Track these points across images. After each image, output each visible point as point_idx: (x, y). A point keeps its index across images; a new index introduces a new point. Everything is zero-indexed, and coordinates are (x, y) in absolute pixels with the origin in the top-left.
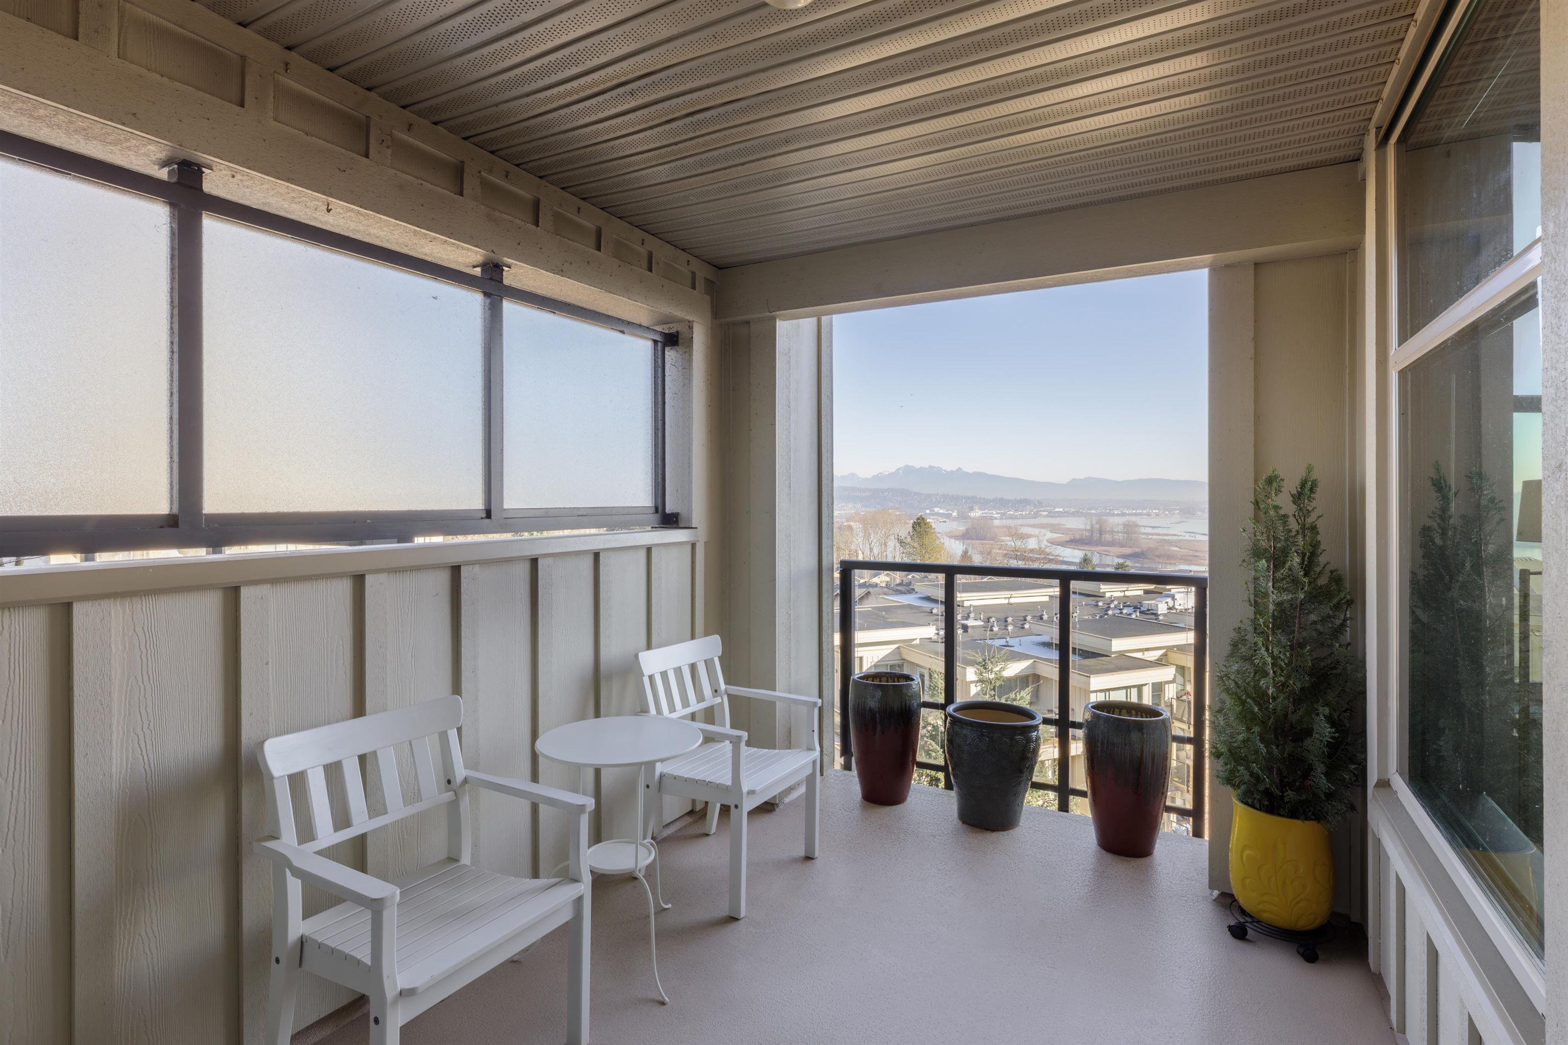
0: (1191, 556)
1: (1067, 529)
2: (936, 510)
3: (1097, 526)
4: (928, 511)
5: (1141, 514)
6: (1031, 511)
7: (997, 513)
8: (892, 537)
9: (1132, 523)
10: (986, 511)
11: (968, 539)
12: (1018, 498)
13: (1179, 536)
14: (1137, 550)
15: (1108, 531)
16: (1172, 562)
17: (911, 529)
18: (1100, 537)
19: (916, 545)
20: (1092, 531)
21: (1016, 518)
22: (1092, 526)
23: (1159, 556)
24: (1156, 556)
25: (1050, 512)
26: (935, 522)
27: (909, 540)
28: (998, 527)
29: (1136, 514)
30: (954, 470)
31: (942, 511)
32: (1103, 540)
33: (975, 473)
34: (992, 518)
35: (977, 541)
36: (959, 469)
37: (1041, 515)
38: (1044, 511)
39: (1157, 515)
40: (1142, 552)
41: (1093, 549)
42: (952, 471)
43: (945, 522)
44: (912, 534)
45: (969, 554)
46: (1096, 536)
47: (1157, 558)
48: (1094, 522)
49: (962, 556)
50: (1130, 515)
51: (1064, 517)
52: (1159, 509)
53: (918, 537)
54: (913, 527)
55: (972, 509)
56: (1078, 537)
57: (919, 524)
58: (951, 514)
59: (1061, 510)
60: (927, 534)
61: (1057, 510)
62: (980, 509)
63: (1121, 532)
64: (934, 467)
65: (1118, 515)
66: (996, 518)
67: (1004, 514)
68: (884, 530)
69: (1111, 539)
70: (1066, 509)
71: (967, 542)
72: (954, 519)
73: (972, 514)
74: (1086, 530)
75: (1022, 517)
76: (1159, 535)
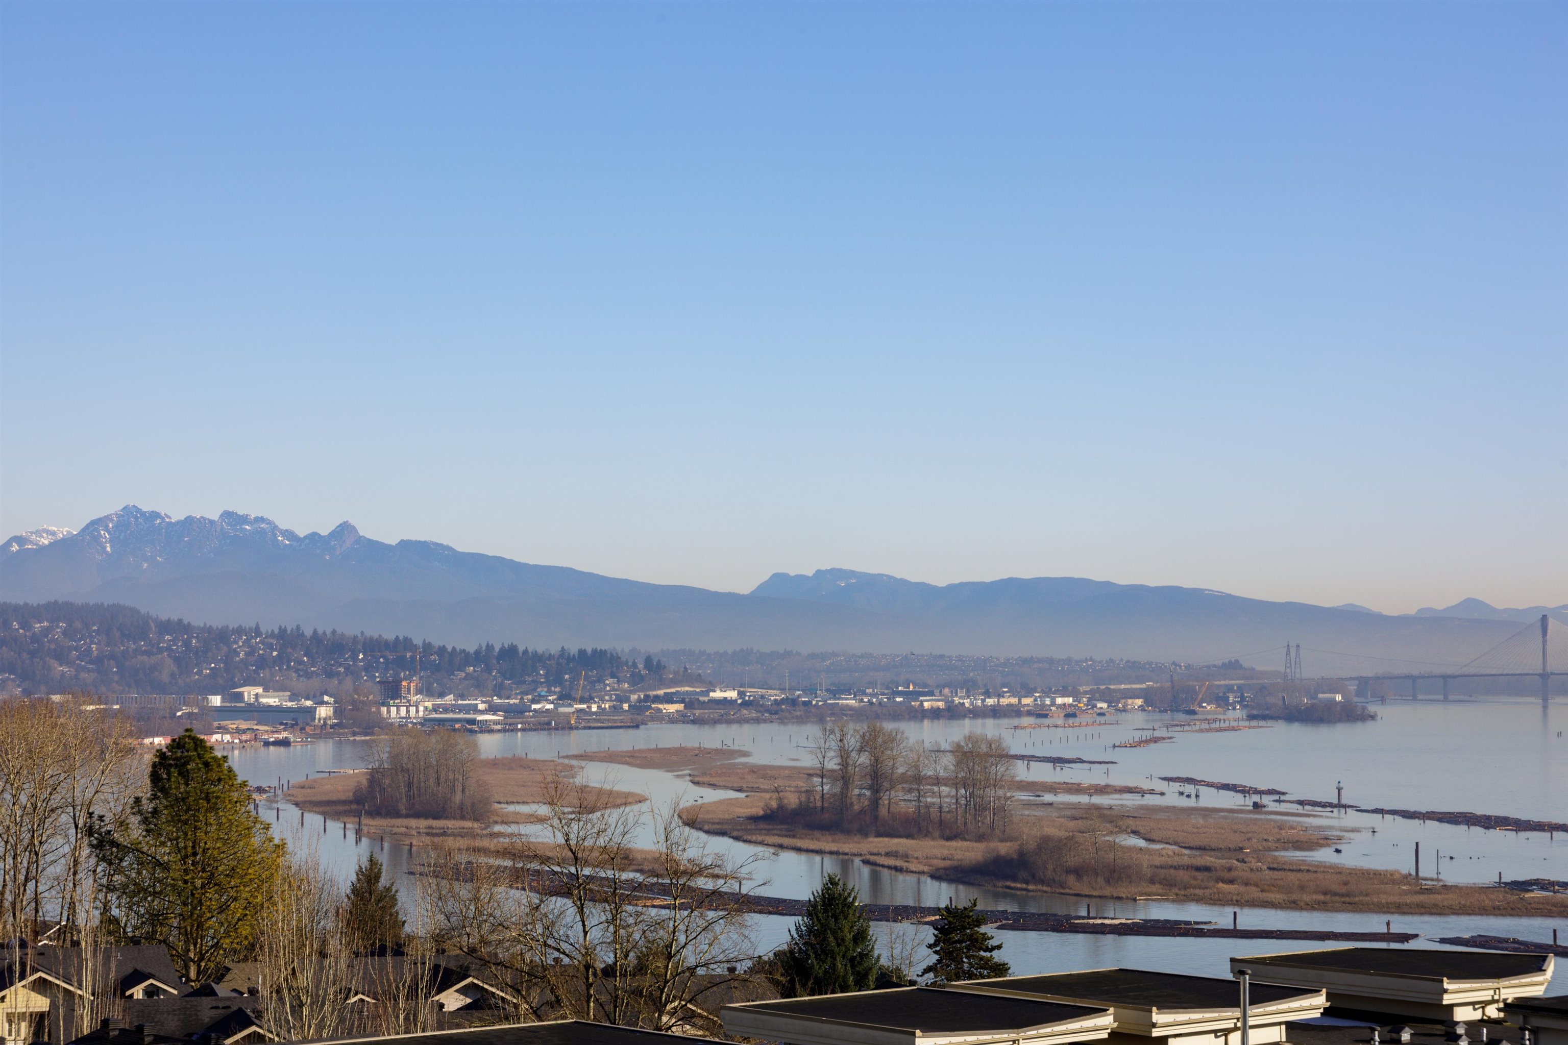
0: (1188, 868)
1: (755, 770)
2: (250, 693)
3: (864, 759)
4: (216, 701)
5: (1015, 712)
6: (621, 699)
7: (492, 709)
8: (65, 818)
9: (984, 748)
10: (449, 699)
11: (375, 813)
12: (573, 650)
13: (1142, 792)
14: (1004, 848)
15: (903, 778)
16: (1122, 891)
17: (144, 789)
18: (875, 802)
19: (164, 853)
20: (844, 777)
21: (565, 726)
22: (844, 755)
23: (1078, 872)
24: (1068, 871)
25: (690, 703)
26: (243, 745)
27: (136, 831)
28: (494, 764)
29: (996, 712)
30: (324, 531)
31: (271, 700)
32: (883, 812)
33: (405, 545)
34: (472, 728)
35: (413, 822)
36: (345, 529)
37: (660, 717)
38: (668, 699)
39: (1070, 714)
40: (1021, 854)
41: (848, 846)
42: (314, 537)
43: (285, 743)
44: (147, 806)
45: (383, 882)
46: (859, 794)
47: (1071, 880)
48: (852, 742)
49: (355, 890)
50: (976, 713)
51: (741, 721)
52: (1075, 694)
53: (175, 820)
54: (155, 777)
55: (393, 691)
56: (792, 800)
57: (182, 766)
58: (311, 711)
59: (732, 694)
60: (214, 809)
61: (717, 694)
62: (426, 691)
63: (945, 782)
64: (244, 519)
65: (935, 714)
66: (486, 728)
67: (517, 712)
68: (29, 788)
69: (911, 808)
70: (750, 693)
71: (373, 824)
72: (324, 731)
73: (394, 713)
74: (822, 774)
75: (587, 722)
76: (1076, 789)
